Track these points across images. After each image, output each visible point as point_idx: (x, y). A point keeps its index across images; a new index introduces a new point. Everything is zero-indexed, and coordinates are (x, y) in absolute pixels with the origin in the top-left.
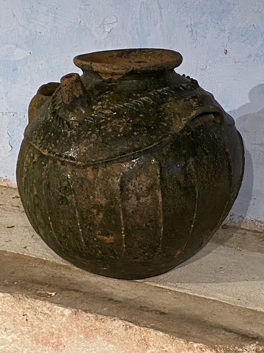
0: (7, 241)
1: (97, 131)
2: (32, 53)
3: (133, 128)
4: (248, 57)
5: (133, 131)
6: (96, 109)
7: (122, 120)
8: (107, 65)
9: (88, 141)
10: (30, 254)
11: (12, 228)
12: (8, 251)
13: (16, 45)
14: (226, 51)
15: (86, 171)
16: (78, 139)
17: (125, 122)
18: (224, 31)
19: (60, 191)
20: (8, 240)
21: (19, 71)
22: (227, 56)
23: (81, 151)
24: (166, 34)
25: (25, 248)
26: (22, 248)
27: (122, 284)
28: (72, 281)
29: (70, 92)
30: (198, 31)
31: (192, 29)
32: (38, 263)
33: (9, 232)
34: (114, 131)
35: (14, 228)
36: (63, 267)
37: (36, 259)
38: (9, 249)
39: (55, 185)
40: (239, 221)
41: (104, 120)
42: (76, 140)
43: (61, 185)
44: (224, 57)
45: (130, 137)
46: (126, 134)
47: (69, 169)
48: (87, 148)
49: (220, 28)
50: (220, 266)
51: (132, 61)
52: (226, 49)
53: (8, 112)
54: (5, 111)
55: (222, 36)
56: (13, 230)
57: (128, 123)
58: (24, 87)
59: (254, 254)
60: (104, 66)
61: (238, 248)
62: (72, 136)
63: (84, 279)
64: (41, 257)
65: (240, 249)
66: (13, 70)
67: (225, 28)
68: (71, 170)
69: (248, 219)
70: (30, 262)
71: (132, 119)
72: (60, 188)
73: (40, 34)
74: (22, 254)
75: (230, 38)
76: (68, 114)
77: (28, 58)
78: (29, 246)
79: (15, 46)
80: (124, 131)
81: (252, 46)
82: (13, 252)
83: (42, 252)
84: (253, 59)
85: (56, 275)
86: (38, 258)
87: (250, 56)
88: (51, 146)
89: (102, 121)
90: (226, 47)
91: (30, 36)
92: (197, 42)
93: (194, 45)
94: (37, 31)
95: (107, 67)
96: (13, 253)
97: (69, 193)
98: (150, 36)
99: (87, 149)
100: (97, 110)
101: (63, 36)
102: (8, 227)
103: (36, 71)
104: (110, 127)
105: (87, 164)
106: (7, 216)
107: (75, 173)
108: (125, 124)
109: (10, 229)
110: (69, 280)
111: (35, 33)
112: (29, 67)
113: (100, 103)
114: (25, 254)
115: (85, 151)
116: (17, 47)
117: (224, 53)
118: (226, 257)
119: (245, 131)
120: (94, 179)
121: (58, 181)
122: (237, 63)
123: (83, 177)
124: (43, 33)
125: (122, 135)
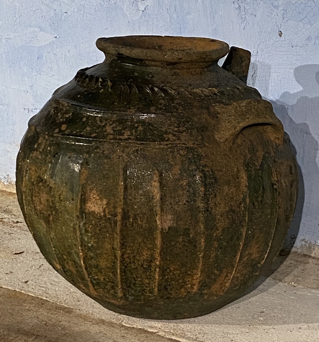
0: (7, 274)
2: (57, 37)
4: (307, 40)
10: (29, 291)
11: (20, 255)
12: (4, 287)
13: (40, 27)
14: (280, 33)
18: (276, 7)
20: (8, 272)
21: (44, 58)
22: (282, 38)
24: (209, 12)
25: (26, 282)
26: (22, 282)
27: (129, 336)
28: (67, 331)
30: (247, 8)
31: (239, 6)
32: (33, 305)
33: (14, 260)
35: (22, 254)
36: (63, 310)
37: (33, 298)
38: (6, 284)
40: (302, 246)
44: (278, 39)
49: (273, 4)
50: (262, 310)
52: (280, 30)
53: (34, 108)
54: (30, 108)
55: (274, 13)
56: (21, 258)
58: (51, 79)
59: (310, 293)
61: (293, 283)
63: (83, 328)
64: (41, 296)
65: (295, 285)
66: (38, 58)
67: (278, 3)
69: (313, 244)
70: (25, 303)
73: (65, 14)
74: (20, 291)
75: (285, 16)
77: (54, 43)
78: (32, 280)
79: (38, 29)
81: (312, 26)
82: (10, 288)
83: (44, 289)
84: (313, 42)
85: (50, 323)
86: (36, 298)
87: (309, 39)
90: (280, 27)
91: (54, 16)
92: (245, 22)
93: (243, 25)
94: (62, 11)
96: (10, 290)
98: (190, 14)
101: (91, 16)
102: (16, 254)
103: (63, 59)
106: (20, 238)
109: (17, 256)
110: (64, 329)
111: (60, 13)
112: (55, 54)
114: (22, 292)
116: (41, 30)
117: (278, 36)
118: (273, 297)
119: (306, 133)
122: (294, 48)
124: (69, 13)
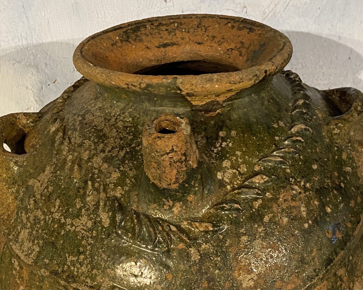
1: (260, 230)
3: (320, 200)
5: (323, 206)
6: (227, 180)
7: (293, 189)
8: (215, 77)
17: (300, 193)
29: (182, 162)
34: (292, 219)
41: (260, 201)
42: (220, 265)
45: (325, 221)
46: (316, 218)
51: (149, 45)
57: (307, 193)
62: (204, 256)
71: (307, 182)
76: (171, 207)
80: (309, 212)
89: (257, 204)
95: (218, 81)
100: (231, 182)
104: (282, 213)
108: (302, 195)
113: (226, 163)
125: (310, 222)
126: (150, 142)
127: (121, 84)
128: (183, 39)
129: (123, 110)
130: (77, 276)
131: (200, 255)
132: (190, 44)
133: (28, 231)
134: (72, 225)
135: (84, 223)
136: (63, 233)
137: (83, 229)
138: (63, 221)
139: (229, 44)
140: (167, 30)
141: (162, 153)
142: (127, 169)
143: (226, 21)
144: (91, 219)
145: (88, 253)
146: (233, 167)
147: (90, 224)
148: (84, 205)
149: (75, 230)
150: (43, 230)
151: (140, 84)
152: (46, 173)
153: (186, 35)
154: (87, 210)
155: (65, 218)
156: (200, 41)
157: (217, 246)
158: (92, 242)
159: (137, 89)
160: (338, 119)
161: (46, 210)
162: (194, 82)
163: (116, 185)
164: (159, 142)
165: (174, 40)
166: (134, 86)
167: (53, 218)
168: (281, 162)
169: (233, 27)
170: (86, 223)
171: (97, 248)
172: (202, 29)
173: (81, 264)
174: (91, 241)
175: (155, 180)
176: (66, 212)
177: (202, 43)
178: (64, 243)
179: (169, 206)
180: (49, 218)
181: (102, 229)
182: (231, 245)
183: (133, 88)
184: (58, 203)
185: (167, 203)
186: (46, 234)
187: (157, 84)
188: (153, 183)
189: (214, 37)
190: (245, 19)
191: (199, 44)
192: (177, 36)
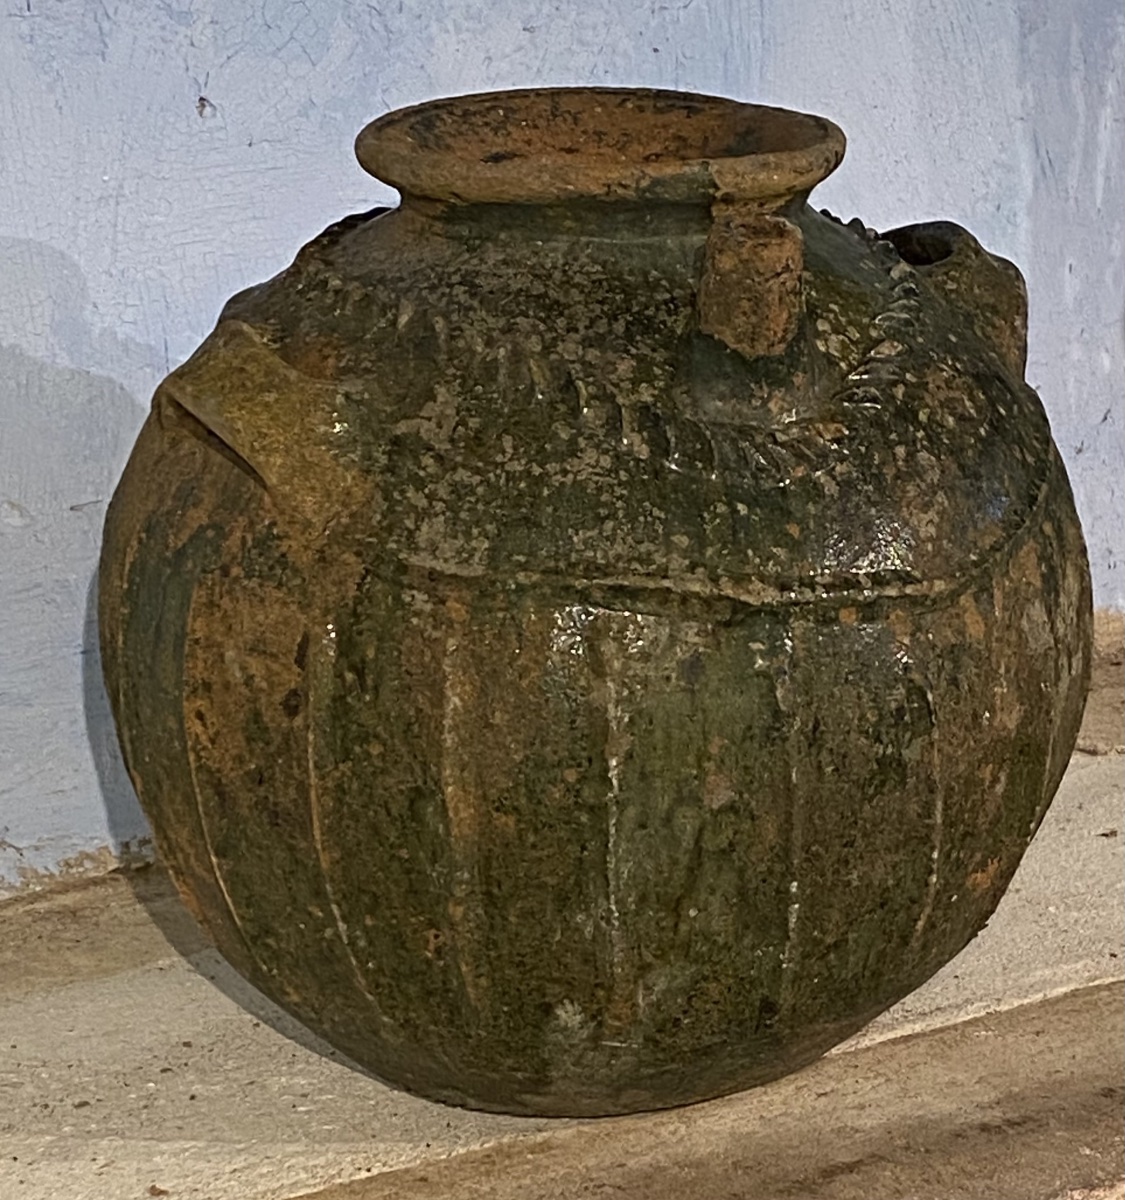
1: (919, 435)
5: (992, 402)
6: (837, 354)
7: (941, 370)
8: (771, 158)
9: (923, 486)
15: (958, 615)
16: (879, 489)
19: (878, 740)
23: (922, 535)
34: (959, 419)
39: (848, 722)
41: (902, 388)
42: (875, 498)
43: (880, 709)
45: (1004, 429)
47: (898, 628)
48: (932, 515)
60: (765, 165)
62: (846, 485)
68: (909, 631)
72: (876, 725)
76: (765, 402)
80: (978, 409)
88: (772, 556)
89: (899, 393)
95: (778, 167)
97: (913, 734)
99: (936, 519)
100: (843, 357)
104: (941, 409)
105: (963, 580)
107: (922, 638)
113: (822, 325)
115: (932, 530)
120: (988, 634)
121: (866, 697)
123: (953, 641)
125: (986, 426)
126: (745, 256)
127: (592, 187)
128: (529, 142)
129: (571, 254)
130: (607, 566)
131: (838, 484)
132: (549, 154)
133: (442, 518)
134: (565, 472)
135: (593, 462)
136: (546, 492)
137: (597, 474)
138: (537, 470)
139: (645, 146)
140: (487, 124)
141: (768, 275)
142: (646, 351)
143: (619, 100)
144: (606, 452)
145: (621, 514)
146: (836, 331)
147: (606, 462)
148: (579, 430)
149: (575, 481)
150: (488, 503)
151: (638, 182)
152: (440, 399)
153: (533, 134)
154: (590, 437)
155: (541, 465)
156: (569, 144)
157: (861, 464)
158: (625, 492)
159: (631, 194)
160: (945, 265)
161: (480, 464)
162: (740, 169)
163: (635, 382)
164: (765, 253)
165: (511, 146)
166: (625, 187)
167: (508, 473)
168: (908, 323)
169: (641, 109)
170: (598, 461)
171: (638, 501)
172: (565, 120)
173: (612, 539)
174: (619, 491)
175: (740, 341)
176: (538, 453)
177: (577, 151)
178: (555, 510)
179: (762, 398)
180: (498, 477)
181: (637, 465)
182: (883, 463)
183: (620, 191)
184: (508, 443)
185: (758, 394)
186: (500, 507)
187: (672, 177)
188: (734, 351)
189: (599, 134)
190: (660, 91)
191: (570, 151)
192: (515, 136)
